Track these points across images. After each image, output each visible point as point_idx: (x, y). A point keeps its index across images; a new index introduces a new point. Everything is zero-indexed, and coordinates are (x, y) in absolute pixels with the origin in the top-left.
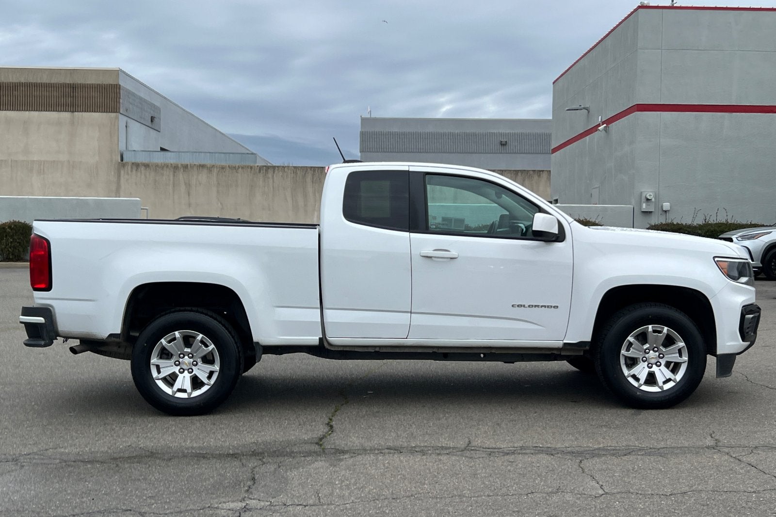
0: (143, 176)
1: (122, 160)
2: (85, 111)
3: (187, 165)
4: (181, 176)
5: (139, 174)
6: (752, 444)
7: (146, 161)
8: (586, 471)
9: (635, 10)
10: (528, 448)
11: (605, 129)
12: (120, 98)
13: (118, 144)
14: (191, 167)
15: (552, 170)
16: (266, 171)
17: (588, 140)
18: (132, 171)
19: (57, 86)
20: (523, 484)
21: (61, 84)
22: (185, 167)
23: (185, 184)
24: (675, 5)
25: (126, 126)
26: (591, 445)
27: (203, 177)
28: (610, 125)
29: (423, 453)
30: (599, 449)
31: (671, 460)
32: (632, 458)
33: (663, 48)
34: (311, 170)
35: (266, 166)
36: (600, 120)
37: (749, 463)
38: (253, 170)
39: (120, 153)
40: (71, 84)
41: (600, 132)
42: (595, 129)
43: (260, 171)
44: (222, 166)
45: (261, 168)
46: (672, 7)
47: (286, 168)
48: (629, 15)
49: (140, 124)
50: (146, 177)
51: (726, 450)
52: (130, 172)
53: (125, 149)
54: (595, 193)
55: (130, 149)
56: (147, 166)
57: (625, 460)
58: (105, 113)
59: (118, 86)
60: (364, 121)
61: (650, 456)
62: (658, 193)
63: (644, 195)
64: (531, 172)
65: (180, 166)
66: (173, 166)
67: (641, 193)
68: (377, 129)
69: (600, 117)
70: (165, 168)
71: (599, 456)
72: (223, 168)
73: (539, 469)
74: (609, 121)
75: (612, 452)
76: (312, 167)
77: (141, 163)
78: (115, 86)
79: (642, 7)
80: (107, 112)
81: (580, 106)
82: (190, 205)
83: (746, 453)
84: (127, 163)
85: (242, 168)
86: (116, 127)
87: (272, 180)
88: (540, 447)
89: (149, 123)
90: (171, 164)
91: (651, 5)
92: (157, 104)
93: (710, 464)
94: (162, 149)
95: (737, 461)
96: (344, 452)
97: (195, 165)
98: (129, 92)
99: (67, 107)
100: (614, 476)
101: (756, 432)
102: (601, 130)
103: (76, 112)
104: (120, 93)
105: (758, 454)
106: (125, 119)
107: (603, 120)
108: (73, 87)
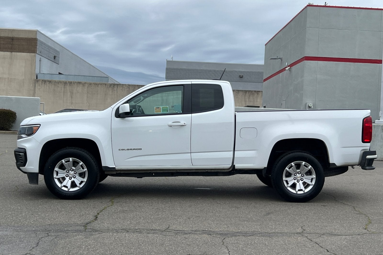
0: (48, 87)
1: (37, 78)
2: (18, 52)
3: (72, 82)
4: (68, 87)
5: (46, 86)
6: (322, 233)
7: (50, 79)
8: (225, 243)
9: (306, 7)
10: (199, 231)
11: (289, 69)
12: (37, 46)
13: (35, 70)
14: (73, 83)
15: (263, 91)
16: (113, 86)
17: (281, 76)
18: (42, 84)
19: (4, 38)
20: (187, 250)
21: (6, 37)
22: (71, 83)
23: (70, 92)
24: (327, 5)
25: (40, 61)
26: (234, 230)
27: (80, 88)
28: (292, 68)
29: (140, 232)
30: (238, 232)
31: (274, 239)
32: (253, 237)
33: (320, 28)
34: (137, 87)
35: (113, 84)
36: (287, 65)
37: (316, 242)
38: (106, 86)
39: (36, 74)
40: (11, 37)
41: (286, 71)
42: (284, 69)
43: (110, 87)
44: (90, 83)
45: (111, 85)
46: (325, 6)
47: (124, 85)
48: (303, 10)
49: (47, 59)
50: (49, 88)
51: (306, 235)
52: (41, 85)
53: (39, 73)
54: (284, 103)
55: (41, 73)
56: (50, 82)
57: (249, 239)
58: (29, 53)
59: (36, 39)
60: (168, 62)
61: (263, 237)
62: (315, 104)
63: (307, 104)
64: (254, 92)
65: (67, 82)
66: (64, 82)
67: (306, 103)
68: (175, 67)
69: (287, 63)
70: (60, 83)
71: (236, 236)
72: (90, 84)
73: (199, 242)
74: (291, 65)
75: (244, 234)
76: (138, 85)
77: (47, 80)
78: (35, 39)
79: (309, 5)
80: (30, 53)
81: (277, 57)
82: (72, 103)
83: (317, 237)
84: (39, 80)
85: (101, 84)
86: (34, 61)
87: (116, 92)
88: (206, 231)
89: (53, 59)
90: (63, 81)
91: (314, 4)
92: (58, 50)
93: (294, 242)
94: (60, 73)
95: (310, 240)
96: (96, 231)
97: (76, 82)
98: (42, 43)
99: (9, 50)
100: (239, 247)
101: (327, 226)
102: (287, 70)
103: (13, 52)
104: (37, 43)
105: (323, 238)
106: (40, 56)
107: (288, 65)
108: (12, 39)
